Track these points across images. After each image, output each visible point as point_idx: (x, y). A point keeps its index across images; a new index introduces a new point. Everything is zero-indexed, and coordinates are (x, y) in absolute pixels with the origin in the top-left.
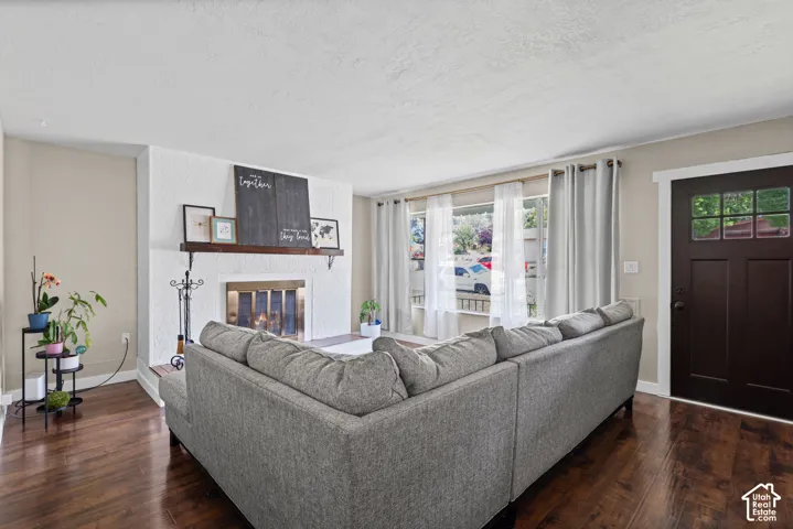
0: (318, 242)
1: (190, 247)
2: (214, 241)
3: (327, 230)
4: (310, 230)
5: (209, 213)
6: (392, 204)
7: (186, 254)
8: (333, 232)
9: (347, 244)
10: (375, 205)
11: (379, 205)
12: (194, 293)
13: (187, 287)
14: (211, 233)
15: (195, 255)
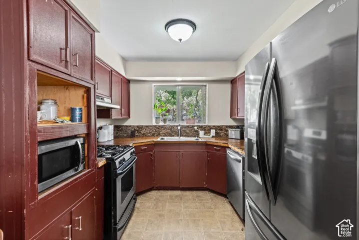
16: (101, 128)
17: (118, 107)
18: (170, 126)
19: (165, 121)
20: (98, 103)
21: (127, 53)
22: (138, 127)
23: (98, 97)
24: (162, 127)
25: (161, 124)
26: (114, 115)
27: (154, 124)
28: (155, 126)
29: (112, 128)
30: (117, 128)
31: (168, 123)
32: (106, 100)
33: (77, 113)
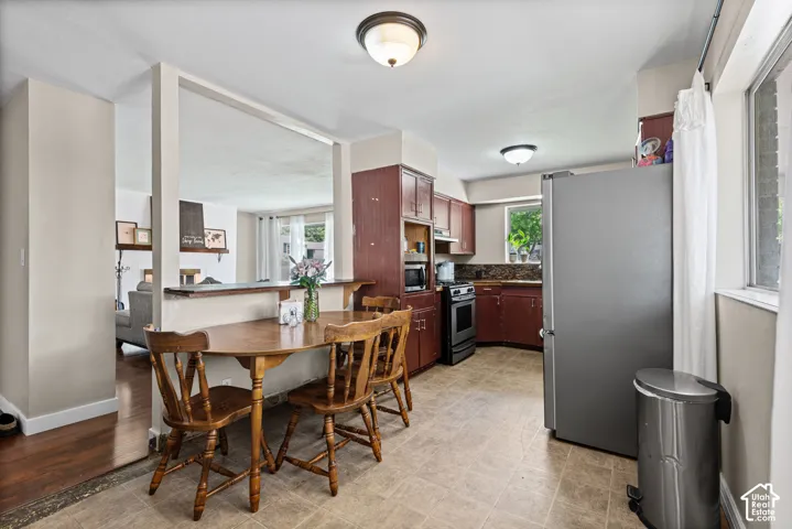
0: (209, 245)
1: (121, 247)
2: (137, 243)
3: (217, 236)
4: (203, 236)
5: (134, 226)
6: (268, 219)
7: (118, 251)
8: (222, 238)
9: (232, 245)
10: (257, 219)
11: (261, 219)
12: (123, 275)
13: (119, 271)
14: (134, 238)
15: (125, 252)
16: (439, 265)
17: (457, 240)
18: (530, 265)
19: (523, 257)
20: (436, 238)
21: (467, 176)
22: (485, 266)
23: (436, 231)
24: (519, 266)
25: (518, 262)
26: (454, 250)
27: (507, 261)
28: (508, 266)
29: (451, 265)
30: (458, 268)
31: (528, 262)
32: (444, 233)
33: (422, 246)
